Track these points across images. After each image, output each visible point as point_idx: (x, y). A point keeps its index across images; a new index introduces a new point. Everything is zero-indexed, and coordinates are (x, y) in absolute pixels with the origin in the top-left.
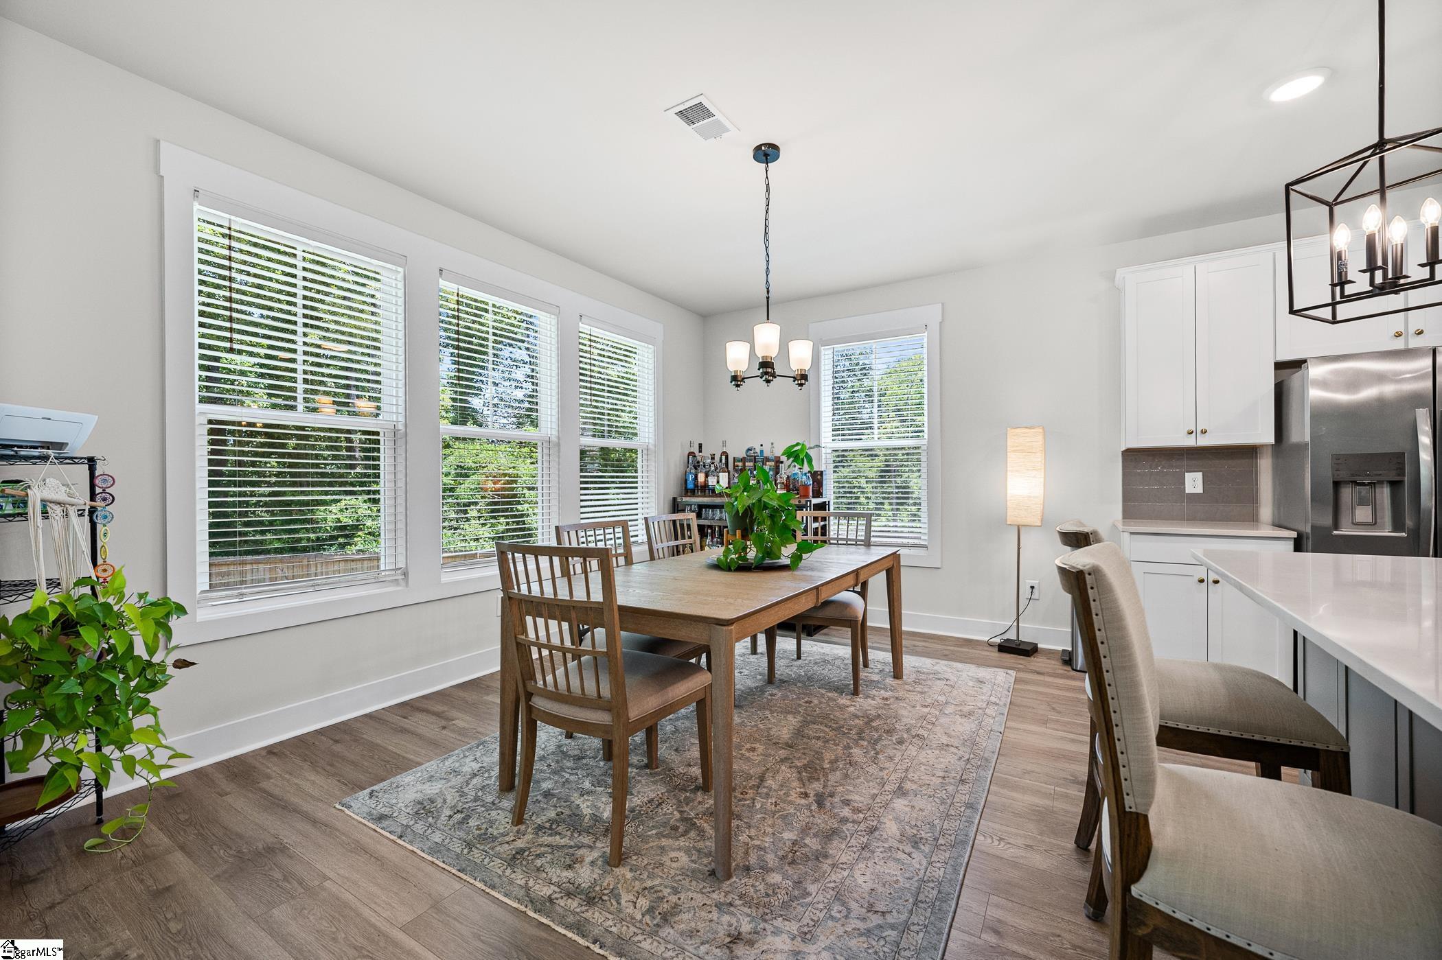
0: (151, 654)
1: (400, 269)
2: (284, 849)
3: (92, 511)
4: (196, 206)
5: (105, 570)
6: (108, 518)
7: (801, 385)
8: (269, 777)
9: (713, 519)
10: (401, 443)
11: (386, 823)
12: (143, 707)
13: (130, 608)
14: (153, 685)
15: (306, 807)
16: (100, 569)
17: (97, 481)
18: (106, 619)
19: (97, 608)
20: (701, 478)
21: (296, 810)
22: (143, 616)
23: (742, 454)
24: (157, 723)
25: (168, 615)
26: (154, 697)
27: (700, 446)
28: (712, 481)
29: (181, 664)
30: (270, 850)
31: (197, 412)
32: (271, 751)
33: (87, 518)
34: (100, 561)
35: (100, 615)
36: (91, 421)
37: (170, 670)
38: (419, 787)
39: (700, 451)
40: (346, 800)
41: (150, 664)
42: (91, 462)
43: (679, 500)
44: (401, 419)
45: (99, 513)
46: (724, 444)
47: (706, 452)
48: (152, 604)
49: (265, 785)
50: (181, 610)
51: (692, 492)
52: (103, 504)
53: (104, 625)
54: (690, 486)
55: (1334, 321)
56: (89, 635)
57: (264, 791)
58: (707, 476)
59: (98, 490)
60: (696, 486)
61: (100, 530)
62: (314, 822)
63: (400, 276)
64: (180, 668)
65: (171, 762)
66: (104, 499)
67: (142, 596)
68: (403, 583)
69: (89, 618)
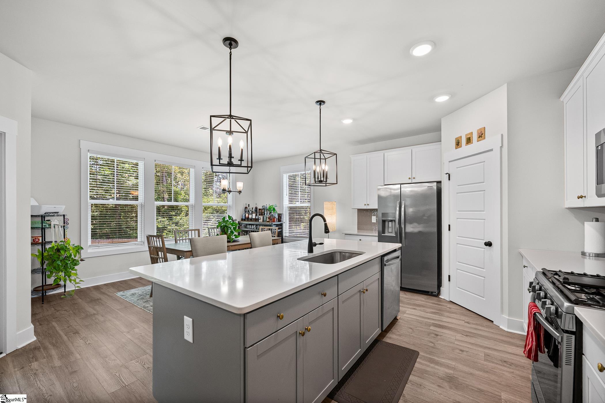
0: (75, 257)
1: (143, 162)
2: (101, 299)
3: (64, 226)
4: (89, 154)
5: (67, 239)
6: (68, 228)
7: (240, 194)
8: (103, 289)
9: (249, 228)
10: (143, 208)
11: (123, 296)
12: (73, 269)
13: (71, 247)
14: (76, 265)
15: (108, 293)
16: (65, 239)
17: (65, 220)
18: (66, 249)
19: (64, 247)
20: (247, 215)
21: (106, 294)
22: (73, 249)
23: (261, 208)
24: (77, 273)
25: (79, 249)
26: (76, 267)
27: (249, 205)
28: (250, 216)
29: (82, 260)
30: (98, 299)
31: (89, 202)
32: (105, 285)
33: (63, 228)
34: (65, 237)
35: (65, 248)
36: (64, 207)
37: (80, 262)
38: (135, 291)
39: (249, 207)
40: (117, 293)
41: (75, 260)
42: (64, 216)
43: (240, 222)
44: (143, 201)
45: (66, 227)
46: (256, 204)
47: (251, 207)
48: (76, 247)
49: (102, 290)
50: (82, 248)
51: (244, 220)
52: (66, 225)
53: (66, 250)
54: (244, 218)
55: (326, 186)
56: (62, 252)
57: (100, 291)
58: (249, 215)
59: (65, 222)
60: (245, 218)
61: (66, 230)
62: (109, 296)
63: (143, 163)
64: (82, 261)
65: (80, 282)
66: (67, 224)
67: (73, 245)
68: (143, 245)
69: (62, 249)
